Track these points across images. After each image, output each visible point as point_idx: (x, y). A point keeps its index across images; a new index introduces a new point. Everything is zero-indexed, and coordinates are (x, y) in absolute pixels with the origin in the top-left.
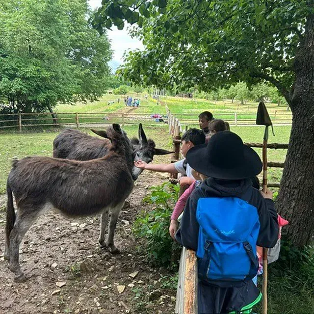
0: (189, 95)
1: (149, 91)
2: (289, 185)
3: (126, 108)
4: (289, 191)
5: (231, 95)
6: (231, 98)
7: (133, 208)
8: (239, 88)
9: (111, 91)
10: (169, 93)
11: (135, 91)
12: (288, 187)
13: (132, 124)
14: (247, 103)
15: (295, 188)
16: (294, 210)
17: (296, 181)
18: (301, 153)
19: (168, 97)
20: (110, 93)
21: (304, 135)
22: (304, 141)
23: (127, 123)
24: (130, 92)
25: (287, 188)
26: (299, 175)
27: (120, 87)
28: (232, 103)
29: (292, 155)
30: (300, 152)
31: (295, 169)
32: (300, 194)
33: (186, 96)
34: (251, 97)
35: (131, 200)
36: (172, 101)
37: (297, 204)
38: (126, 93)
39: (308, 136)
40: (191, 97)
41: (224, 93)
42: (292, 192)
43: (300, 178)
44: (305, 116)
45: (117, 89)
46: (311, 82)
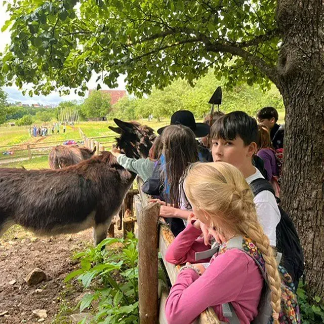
0: (103, 118)
1: (57, 118)
2: (298, 206)
3: (32, 140)
4: (300, 215)
5: (147, 114)
6: (147, 117)
7: (51, 280)
8: (154, 105)
9: (14, 123)
10: (81, 118)
11: (42, 120)
12: (297, 209)
13: (42, 155)
14: (163, 120)
15: (310, 209)
16: (313, 245)
17: (309, 197)
18: (312, 154)
19: (81, 122)
20: (12, 125)
21: (312, 125)
22: (314, 135)
23: (35, 155)
24: (37, 121)
25: (296, 212)
26: (313, 189)
27: (24, 117)
28: (149, 121)
29: (296, 159)
30: (309, 153)
31: (304, 180)
32: (319, 217)
33: (100, 120)
34: (166, 113)
35: (48, 264)
36: (85, 126)
37: (317, 234)
38: (31, 123)
39: (318, 126)
40: (106, 120)
41: (139, 112)
42: (305, 217)
43: (314, 193)
44: (310, 96)
45: (21, 119)
46: (313, 41)
